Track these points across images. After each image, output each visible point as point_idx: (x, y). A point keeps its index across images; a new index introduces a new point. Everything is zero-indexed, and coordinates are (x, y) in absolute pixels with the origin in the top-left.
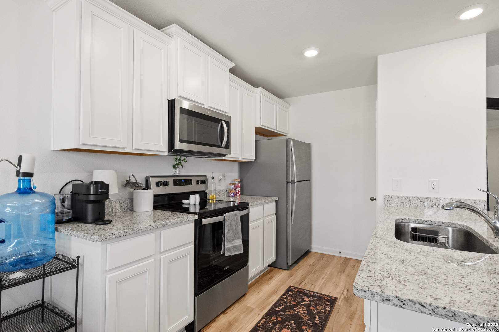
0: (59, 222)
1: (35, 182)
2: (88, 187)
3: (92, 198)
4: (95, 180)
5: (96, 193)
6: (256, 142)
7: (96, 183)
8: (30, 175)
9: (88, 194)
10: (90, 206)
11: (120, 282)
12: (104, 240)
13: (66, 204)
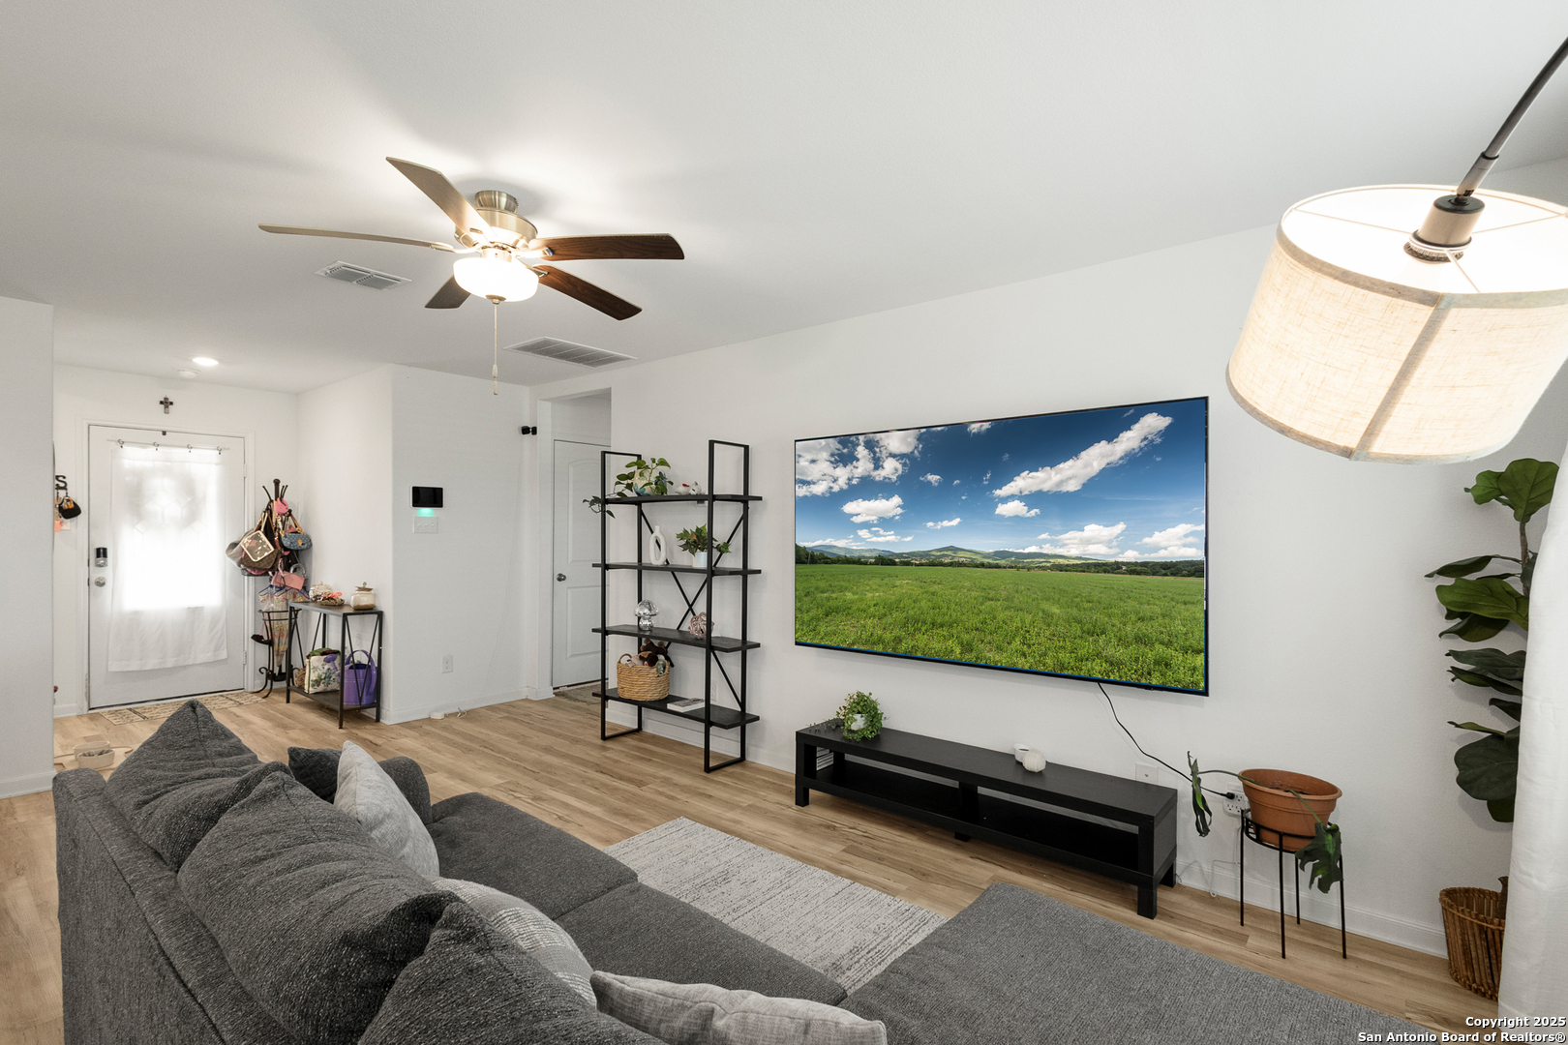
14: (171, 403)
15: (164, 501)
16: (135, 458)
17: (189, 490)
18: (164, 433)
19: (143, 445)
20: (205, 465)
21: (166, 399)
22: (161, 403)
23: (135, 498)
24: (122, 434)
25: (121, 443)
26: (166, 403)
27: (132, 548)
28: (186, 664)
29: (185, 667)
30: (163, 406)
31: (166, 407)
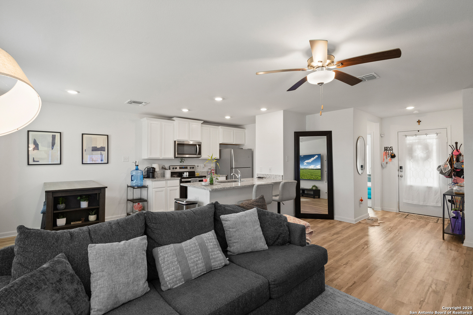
0: (144, 178)
1: (139, 167)
2: (150, 168)
3: (151, 172)
4: (153, 167)
5: (152, 170)
6: (220, 150)
7: (152, 167)
8: (138, 165)
9: (150, 170)
10: (151, 174)
11: (156, 192)
12: (152, 181)
13: (146, 173)
14: (420, 121)
15: (419, 153)
16: (410, 140)
17: (427, 148)
18: (419, 131)
19: (412, 135)
20: (432, 140)
21: (419, 120)
22: (417, 122)
23: (410, 152)
24: (406, 133)
25: (406, 136)
26: (419, 122)
27: (410, 166)
28: (427, 205)
29: (427, 206)
30: (418, 123)
31: (419, 123)
